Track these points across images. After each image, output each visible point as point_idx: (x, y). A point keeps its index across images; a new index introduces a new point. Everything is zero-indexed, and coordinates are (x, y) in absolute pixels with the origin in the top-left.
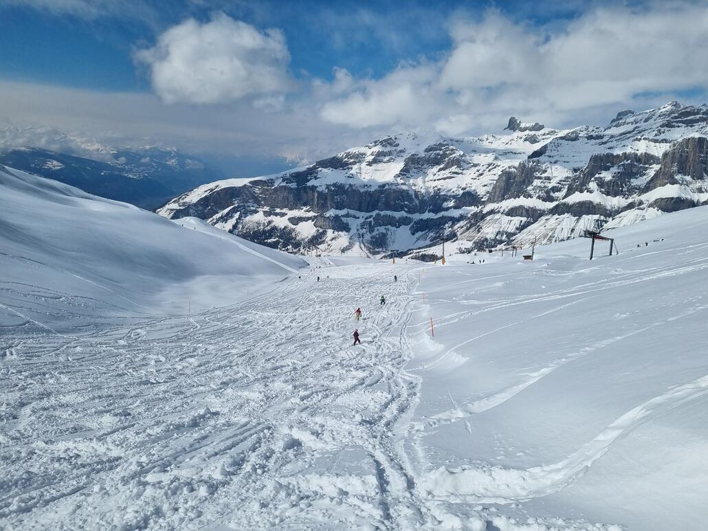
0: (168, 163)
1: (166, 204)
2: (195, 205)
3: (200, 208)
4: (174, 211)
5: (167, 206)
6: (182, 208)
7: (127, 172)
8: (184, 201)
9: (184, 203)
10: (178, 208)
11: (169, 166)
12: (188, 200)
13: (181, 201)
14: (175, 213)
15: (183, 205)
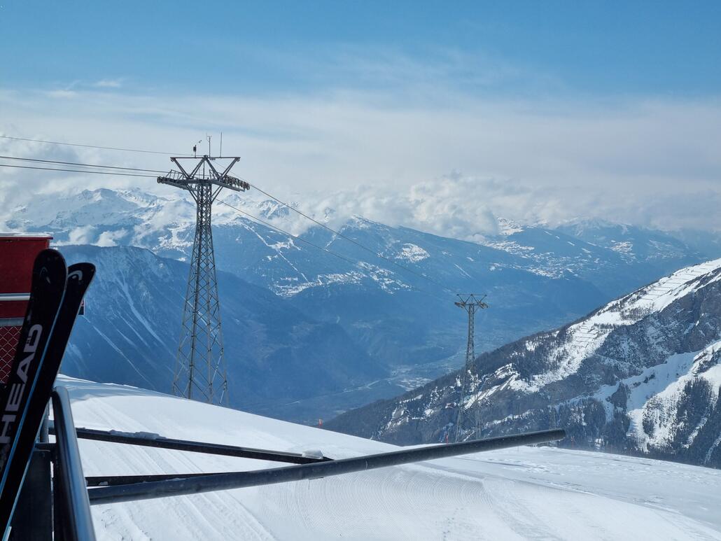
0: (614, 249)
1: (592, 314)
2: (660, 316)
3: (674, 324)
4: (609, 331)
5: (596, 319)
6: (628, 322)
7: (536, 265)
8: (636, 305)
9: (635, 311)
10: (620, 323)
11: (617, 254)
12: (643, 303)
13: (628, 306)
14: (610, 336)
15: (631, 317)
